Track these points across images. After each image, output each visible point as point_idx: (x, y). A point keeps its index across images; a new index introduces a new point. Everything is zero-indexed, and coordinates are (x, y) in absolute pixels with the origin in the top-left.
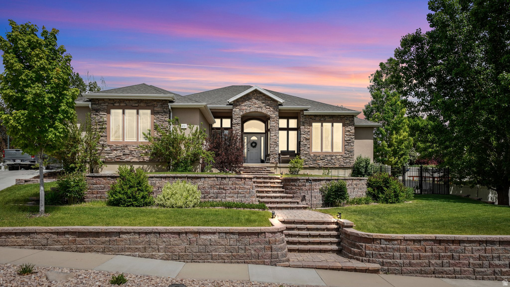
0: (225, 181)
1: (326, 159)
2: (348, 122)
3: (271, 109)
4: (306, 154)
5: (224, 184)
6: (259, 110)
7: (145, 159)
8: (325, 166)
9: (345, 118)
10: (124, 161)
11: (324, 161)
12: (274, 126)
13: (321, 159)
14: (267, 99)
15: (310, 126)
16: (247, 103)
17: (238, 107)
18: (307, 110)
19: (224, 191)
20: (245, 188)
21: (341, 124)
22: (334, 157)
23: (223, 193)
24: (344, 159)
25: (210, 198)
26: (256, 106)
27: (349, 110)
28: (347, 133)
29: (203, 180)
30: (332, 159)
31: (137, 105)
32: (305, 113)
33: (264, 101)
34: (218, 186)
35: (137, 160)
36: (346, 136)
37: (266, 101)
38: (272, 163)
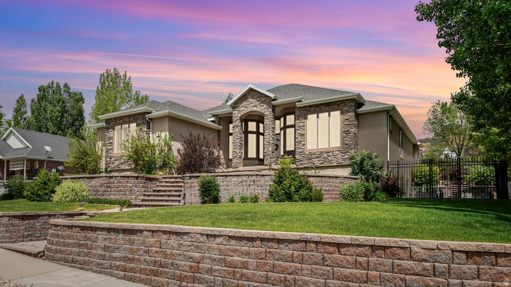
0: (112, 180)
1: (322, 157)
2: (346, 108)
3: (265, 106)
4: (301, 152)
5: (111, 183)
6: (255, 109)
8: (321, 165)
9: (344, 104)
11: (320, 159)
12: (268, 124)
13: (317, 157)
14: (261, 96)
15: (305, 119)
16: (244, 103)
17: (237, 109)
19: (109, 189)
20: (127, 186)
21: (338, 112)
22: (330, 154)
23: (109, 191)
24: (343, 155)
25: (99, 195)
26: (252, 105)
27: (348, 93)
28: (346, 123)
29: (96, 179)
30: (328, 156)
31: (128, 120)
32: (299, 105)
33: (258, 99)
34: (106, 185)
36: (344, 126)
37: (261, 99)
38: (266, 165)
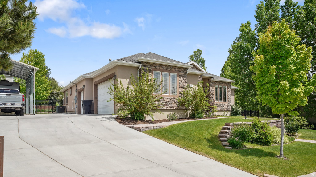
2: (229, 86)
7: (174, 107)
9: (228, 84)
10: (162, 109)
15: (214, 87)
18: (212, 78)
22: (224, 105)
24: (228, 106)
28: (229, 92)
31: (170, 69)
32: (212, 79)
35: (170, 108)
